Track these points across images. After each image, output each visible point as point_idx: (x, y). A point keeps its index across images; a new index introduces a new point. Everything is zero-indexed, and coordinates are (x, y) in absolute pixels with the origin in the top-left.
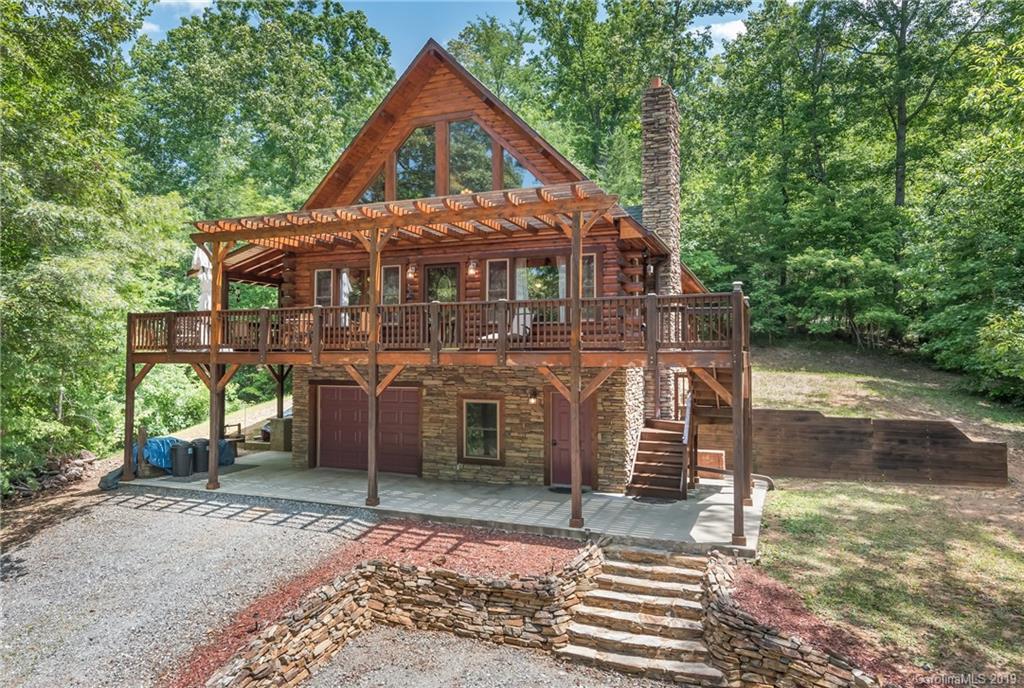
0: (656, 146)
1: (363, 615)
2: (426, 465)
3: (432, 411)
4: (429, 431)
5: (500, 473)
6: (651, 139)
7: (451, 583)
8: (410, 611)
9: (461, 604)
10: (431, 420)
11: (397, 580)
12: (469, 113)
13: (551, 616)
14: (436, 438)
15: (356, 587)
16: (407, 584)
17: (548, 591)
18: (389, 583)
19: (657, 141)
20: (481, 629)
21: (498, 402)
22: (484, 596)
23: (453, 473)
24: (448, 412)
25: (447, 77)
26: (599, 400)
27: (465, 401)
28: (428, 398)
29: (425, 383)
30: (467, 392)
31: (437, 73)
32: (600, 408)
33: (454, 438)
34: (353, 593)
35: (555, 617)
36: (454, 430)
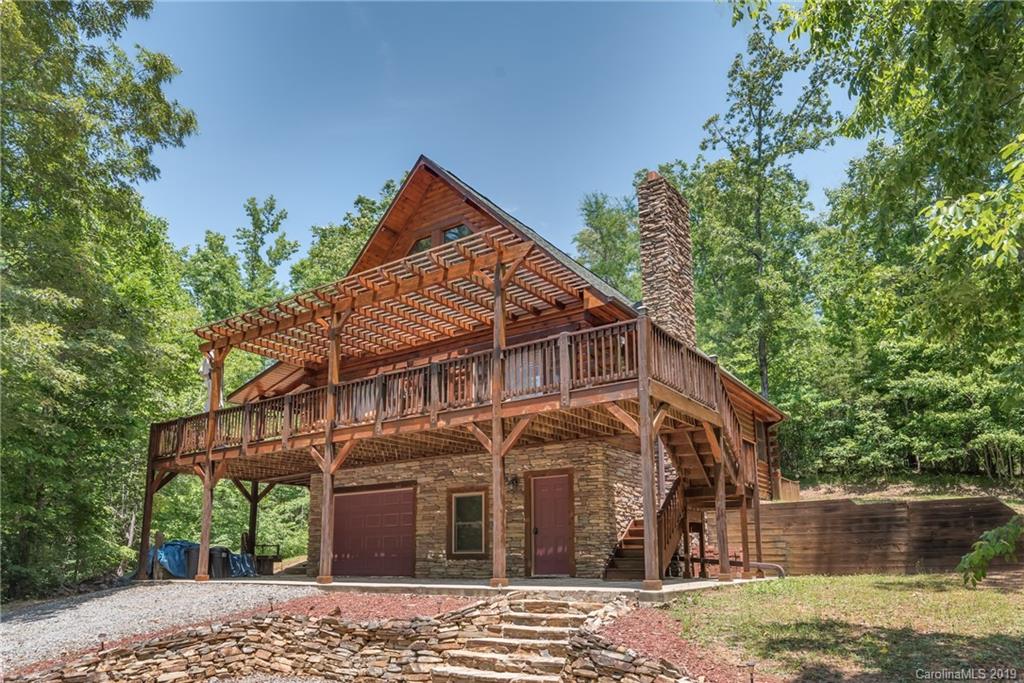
0: (652, 234)
1: (243, 661)
2: (419, 564)
3: (425, 509)
4: (422, 528)
5: (485, 566)
6: (647, 229)
7: (334, 630)
8: (292, 659)
9: (339, 649)
10: (424, 519)
11: (289, 631)
12: (459, 219)
13: (413, 654)
14: (428, 535)
15: (244, 634)
16: (296, 634)
17: (415, 629)
18: (282, 634)
19: (653, 230)
20: (346, 671)
21: (483, 493)
22: (360, 640)
23: (442, 570)
24: (439, 508)
25: (442, 190)
26: (576, 481)
27: (454, 495)
28: (422, 495)
29: (419, 481)
30: (455, 486)
31: (434, 187)
32: (576, 489)
33: (444, 535)
34: (238, 639)
35: (417, 656)
36: (444, 527)
